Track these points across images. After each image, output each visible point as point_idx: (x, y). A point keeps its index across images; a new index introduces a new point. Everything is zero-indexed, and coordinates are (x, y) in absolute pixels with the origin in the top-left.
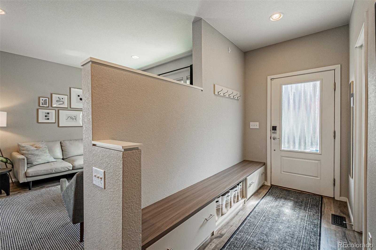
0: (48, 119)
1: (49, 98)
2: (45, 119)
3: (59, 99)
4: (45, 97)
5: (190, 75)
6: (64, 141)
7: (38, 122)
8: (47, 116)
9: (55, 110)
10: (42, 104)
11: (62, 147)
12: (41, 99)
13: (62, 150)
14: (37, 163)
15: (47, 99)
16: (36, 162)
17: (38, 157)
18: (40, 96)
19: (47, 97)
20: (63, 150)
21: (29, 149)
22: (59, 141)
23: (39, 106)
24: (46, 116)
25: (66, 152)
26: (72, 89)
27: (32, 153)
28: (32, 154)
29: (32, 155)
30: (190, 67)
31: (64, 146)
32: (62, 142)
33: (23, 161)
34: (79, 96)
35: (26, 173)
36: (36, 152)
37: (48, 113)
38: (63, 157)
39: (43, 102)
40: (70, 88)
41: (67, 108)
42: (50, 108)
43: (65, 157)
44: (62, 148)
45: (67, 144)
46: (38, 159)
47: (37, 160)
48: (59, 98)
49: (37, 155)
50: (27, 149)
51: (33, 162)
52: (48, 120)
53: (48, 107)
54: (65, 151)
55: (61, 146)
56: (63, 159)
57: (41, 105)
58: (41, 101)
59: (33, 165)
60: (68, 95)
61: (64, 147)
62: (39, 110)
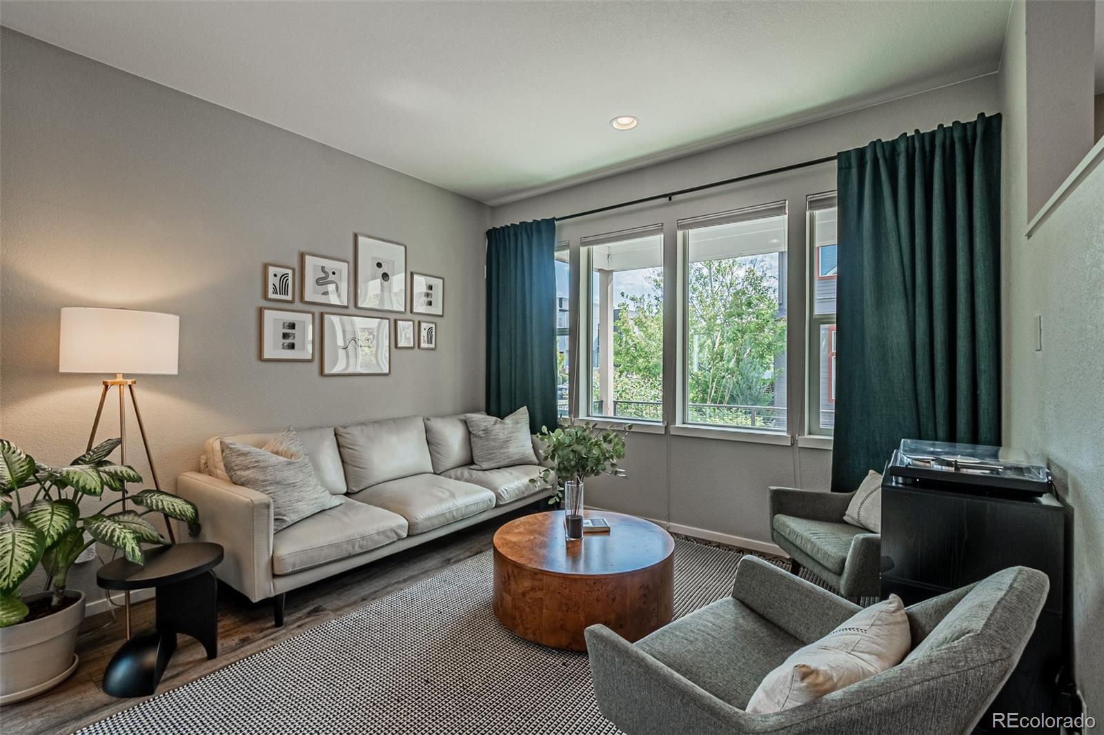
0: (292, 346)
1: (294, 270)
2: (281, 346)
3: (324, 275)
4: (283, 264)
5: (836, 188)
6: (345, 428)
7: (260, 357)
8: (289, 334)
9: (313, 314)
10: (275, 292)
11: (342, 450)
12: (272, 270)
13: (343, 462)
14: (295, 518)
15: (290, 272)
16: (294, 512)
17: (296, 494)
18: (267, 260)
19: (289, 265)
20: (347, 458)
21: (266, 464)
22: (329, 427)
23: (265, 297)
24: (285, 336)
25: (357, 469)
26: (361, 239)
27: (278, 480)
28: (278, 483)
29: (279, 486)
30: (836, 161)
31: (351, 447)
32: (341, 430)
33: (265, 511)
34: (379, 265)
35: (275, 560)
36: (288, 475)
37: (292, 326)
38: (348, 488)
39: (276, 281)
40: (356, 237)
41: (346, 307)
42: (298, 305)
43: (355, 486)
44: (340, 452)
45: (356, 436)
46: (298, 501)
47: (295, 505)
48: (323, 268)
49: (293, 485)
50: (257, 462)
51: (284, 515)
52: (293, 350)
53: (292, 302)
54: (353, 463)
55: (339, 446)
56: (347, 494)
57: (271, 295)
58: (272, 280)
59: (284, 526)
60: (349, 260)
61: (347, 450)
62: (267, 312)
